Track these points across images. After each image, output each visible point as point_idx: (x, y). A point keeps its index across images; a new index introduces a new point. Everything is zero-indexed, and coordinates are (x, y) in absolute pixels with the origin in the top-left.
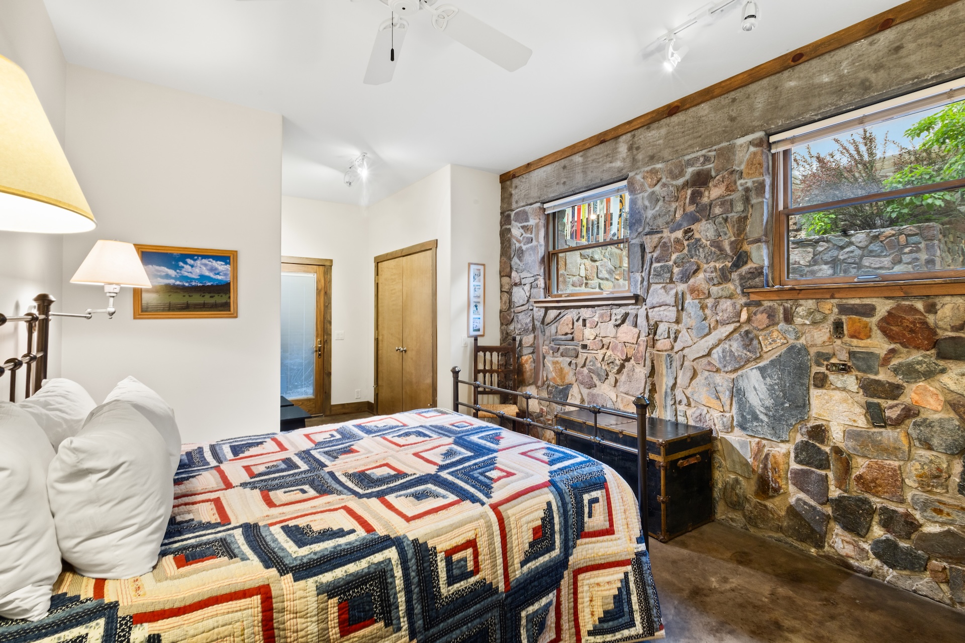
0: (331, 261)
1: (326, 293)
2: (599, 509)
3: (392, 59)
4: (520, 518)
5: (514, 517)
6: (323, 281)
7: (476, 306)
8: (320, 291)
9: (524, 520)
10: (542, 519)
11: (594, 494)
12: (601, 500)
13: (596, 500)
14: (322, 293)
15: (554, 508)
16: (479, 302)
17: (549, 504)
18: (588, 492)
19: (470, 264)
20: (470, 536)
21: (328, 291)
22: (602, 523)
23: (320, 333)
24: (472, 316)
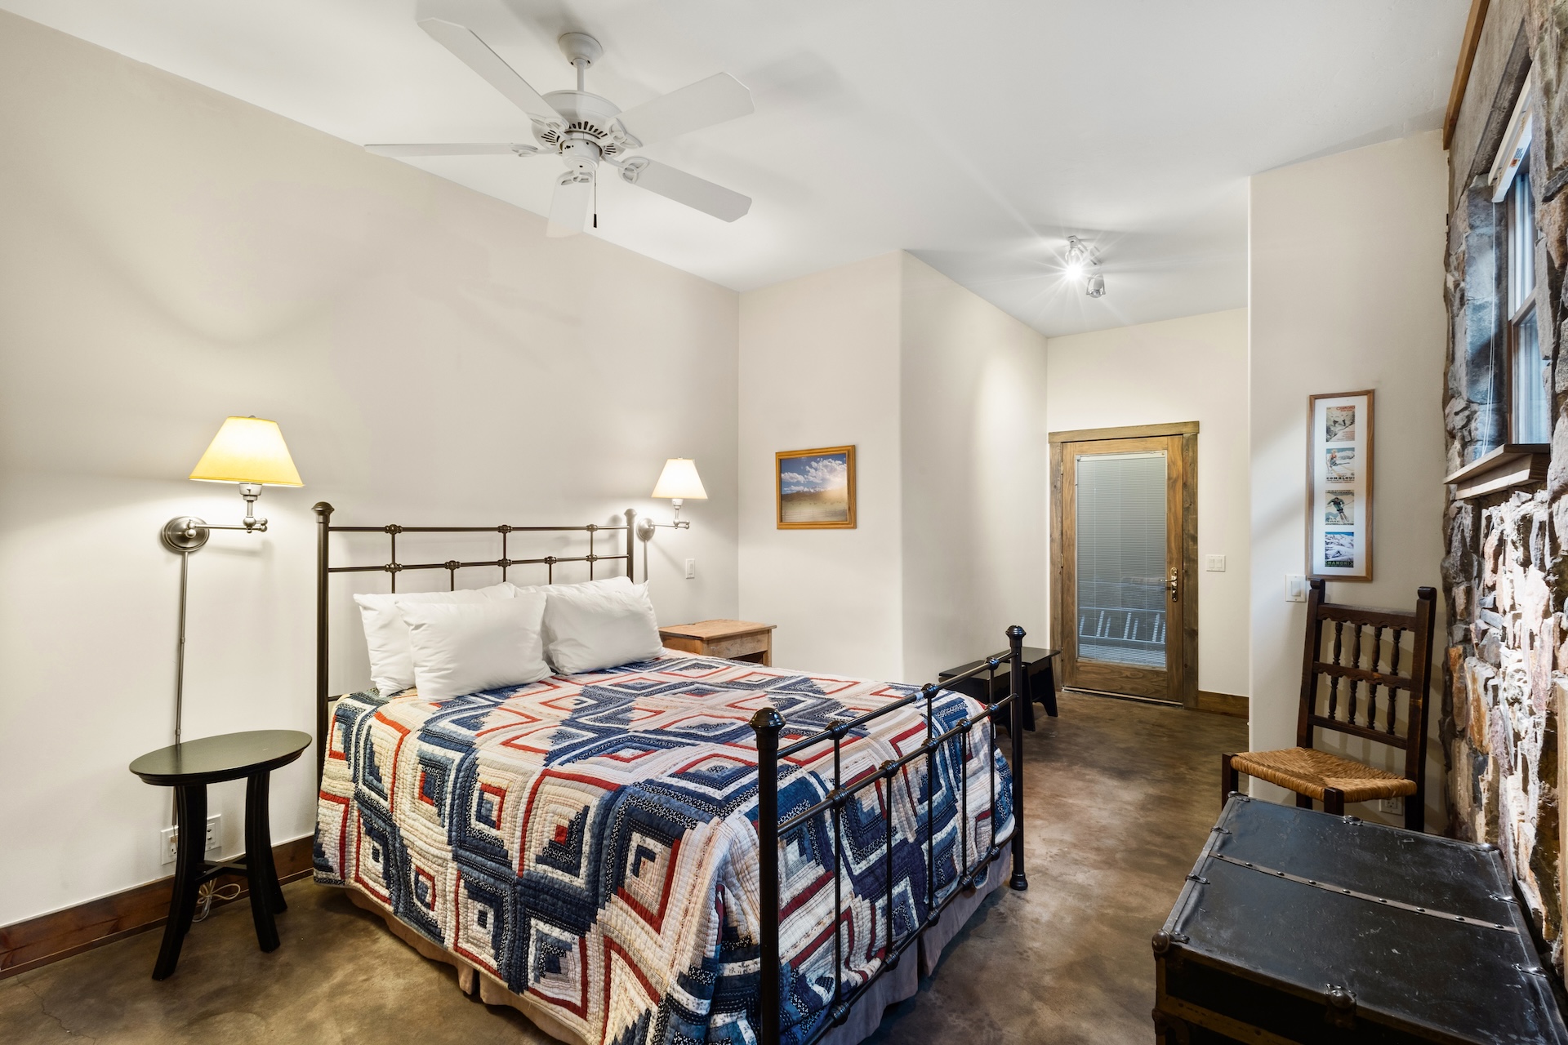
0: (1196, 424)
1: (1185, 485)
2: (653, 872)
3: (595, 226)
4: (551, 802)
5: (546, 796)
6: (1180, 463)
7: (1337, 503)
8: (1175, 481)
9: (552, 806)
10: (571, 821)
11: (651, 844)
12: (658, 859)
13: (651, 856)
14: (1180, 484)
15: (590, 820)
16: (1349, 493)
17: (587, 809)
18: (646, 833)
19: (1314, 398)
20: (503, 785)
21: (1190, 480)
22: (650, 900)
23: (1175, 555)
24: (1321, 527)
